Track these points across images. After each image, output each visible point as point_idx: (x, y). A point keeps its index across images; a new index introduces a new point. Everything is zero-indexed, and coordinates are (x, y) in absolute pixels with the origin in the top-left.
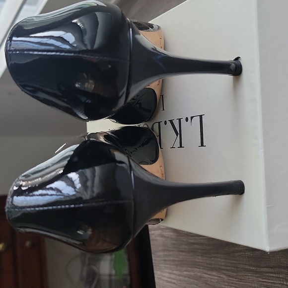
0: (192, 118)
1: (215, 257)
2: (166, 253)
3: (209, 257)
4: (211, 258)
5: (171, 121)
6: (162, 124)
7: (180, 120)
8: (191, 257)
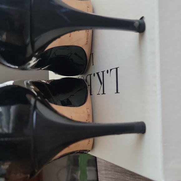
0: (111, 70)
1: (139, 178)
2: (106, 172)
3: (134, 178)
4: (136, 178)
5: (98, 73)
6: (92, 76)
7: (103, 72)
8: (123, 177)
